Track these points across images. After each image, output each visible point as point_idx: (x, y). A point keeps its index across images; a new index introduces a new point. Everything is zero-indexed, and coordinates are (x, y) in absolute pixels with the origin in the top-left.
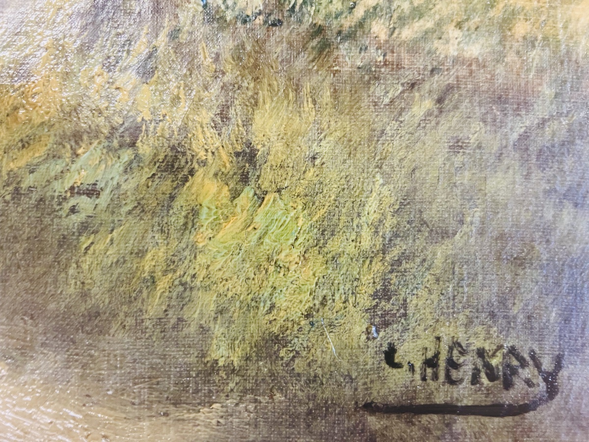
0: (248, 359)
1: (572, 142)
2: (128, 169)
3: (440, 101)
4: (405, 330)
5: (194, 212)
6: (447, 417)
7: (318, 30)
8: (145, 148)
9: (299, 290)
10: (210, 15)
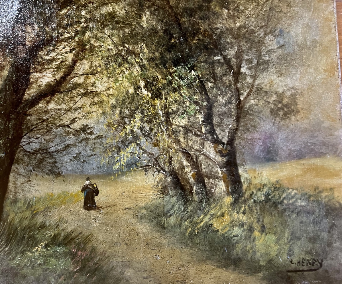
0: (266, 264)
1: (323, 220)
2: (243, 231)
3: (297, 214)
4: (294, 257)
5: (255, 238)
7: (274, 203)
8: (245, 227)
9: (274, 251)
10: (255, 201)
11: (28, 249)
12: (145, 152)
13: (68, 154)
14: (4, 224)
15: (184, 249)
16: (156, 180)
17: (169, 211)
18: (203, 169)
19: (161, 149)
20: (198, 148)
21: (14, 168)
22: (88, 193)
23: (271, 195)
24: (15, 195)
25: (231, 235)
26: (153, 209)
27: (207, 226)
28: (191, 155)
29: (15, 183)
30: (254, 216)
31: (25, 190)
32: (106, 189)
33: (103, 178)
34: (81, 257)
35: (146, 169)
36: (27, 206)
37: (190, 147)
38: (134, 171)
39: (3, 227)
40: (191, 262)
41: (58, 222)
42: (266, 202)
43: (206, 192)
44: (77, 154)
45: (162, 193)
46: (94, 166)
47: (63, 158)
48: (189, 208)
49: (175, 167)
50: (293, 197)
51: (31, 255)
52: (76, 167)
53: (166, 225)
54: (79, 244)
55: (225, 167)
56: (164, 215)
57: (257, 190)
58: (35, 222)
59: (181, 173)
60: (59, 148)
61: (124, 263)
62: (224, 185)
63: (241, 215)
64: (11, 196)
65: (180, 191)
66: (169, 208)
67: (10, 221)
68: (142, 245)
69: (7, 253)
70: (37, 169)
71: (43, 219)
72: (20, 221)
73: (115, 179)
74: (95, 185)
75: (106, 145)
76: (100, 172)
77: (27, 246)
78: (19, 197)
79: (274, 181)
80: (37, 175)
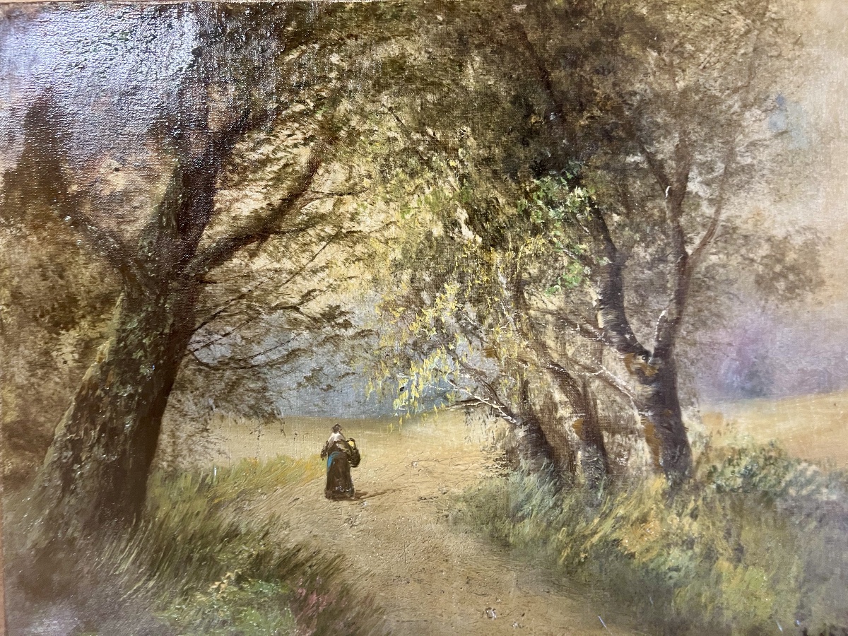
2: (691, 559)
3: (820, 521)
4: (811, 621)
5: (719, 576)
7: (765, 493)
8: (697, 549)
9: (766, 607)
10: (719, 489)
11: (197, 586)
12: (466, 368)
13: (293, 370)
14: (147, 527)
15: (554, 597)
16: (491, 434)
17: (519, 507)
18: (600, 411)
19: (503, 362)
20: (588, 362)
21: (174, 402)
22: (336, 460)
23: (757, 475)
24: (172, 461)
25: (662, 567)
26: (484, 500)
27: (608, 545)
28: (571, 378)
29: (173, 435)
30: (718, 524)
31: (197, 451)
32: (375, 452)
33: (370, 428)
34: (318, 607)
35: (467, 408)
36: (199, 488)
37: (571, 360)
38: (441, 411)
39: (144, 534)
40: (570, 628)
41: (266, 524)
42: (745, 492)
43: (606, 465)
44: (314, 370)
45: (505, 466)
46: (351, 398)
47: (283, 381)
48: (567, 501)
49: (534, 404)
50: (809, 482)
51: (204, 599)
52: (310, 401)
53: (511, 540)
54: (313, 577)
55: (649, 408)
56: (508, 517)
57: (724, 463)
58: (216, 525)
59: (549, 418)
60: (275, 357)
61: (413, 624)
62: (647, 449)
63: (687, 520)
64: (165, 464)
65: (546, 461)
66: (520, 500)
67: (161, 520)
68: (455, 583)
69: (150, 593)
70: (224, 404)
71: (234, 517)
72: (183, 520)
73: (396, 429)
74: (351, 443)
75: (377, 352)
76: (364, 412)
77: (196, 579)
78: (182, 466)
79: (766, 443)
80: (222, 417)
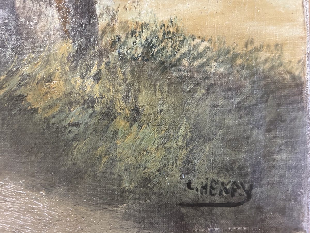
0: (136, 187)
1: (257, 105)
2: (91, 116)
3: (208, 90)
4: (195, 175)
5: (116, 133)
6: (210, 208)
7: (162, 63)
8: (97, 108)
9: (155, 161)
10: (121, 57)
23: (156, 47)
25: (63, 123)
27: (12, 100)
30: (117, 86)
42: (145, 61)
50: (200, 56)
57: (128, 34)
62: (56, 15)
63: (90, 82)
79: (166, 20)
